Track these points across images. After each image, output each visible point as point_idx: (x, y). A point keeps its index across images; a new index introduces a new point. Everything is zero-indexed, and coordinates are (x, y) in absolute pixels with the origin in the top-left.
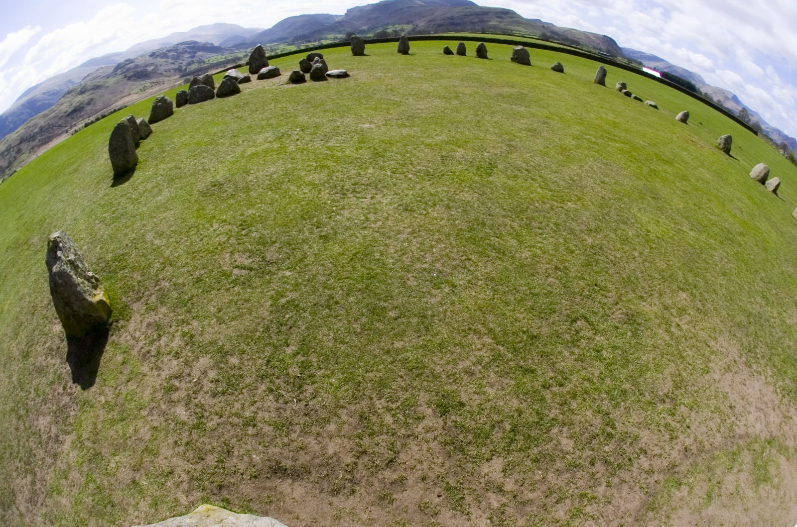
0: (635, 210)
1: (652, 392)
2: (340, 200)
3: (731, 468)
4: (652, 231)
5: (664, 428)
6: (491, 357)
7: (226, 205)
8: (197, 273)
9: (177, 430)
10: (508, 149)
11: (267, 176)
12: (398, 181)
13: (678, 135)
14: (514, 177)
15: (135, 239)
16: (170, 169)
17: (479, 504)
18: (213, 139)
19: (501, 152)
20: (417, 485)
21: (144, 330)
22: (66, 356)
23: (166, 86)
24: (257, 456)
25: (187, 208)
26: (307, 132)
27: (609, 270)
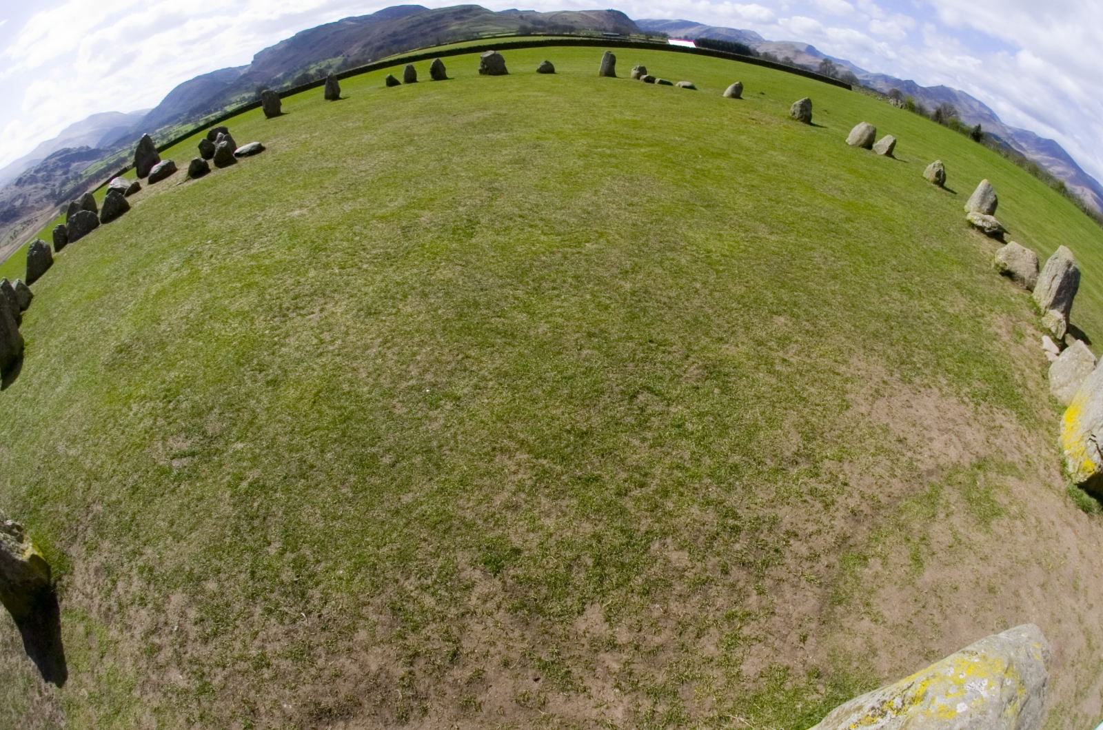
1: (775, 456)
2: (281, 326)
3: (934, 516)
4: (714, 250)
5: (809, 497)
7: (140, 374)
8: (130, 480)
9: (181, 704)
10: (491, 195)
11: (182, 318)
12: (350, 277)
13: (730, 116)
14: (504, 231)
15: (45, 456)
16: (63, 343)
17: (593, 673)
18: (107, 285)
19: (482, 201)
20: (502, 675)
21: (94, 581)
22: (23, 648)
23: (40, 223)
24: (288, 704)
25: (95, 393)
26: (222, 241)
27: (664, 317)
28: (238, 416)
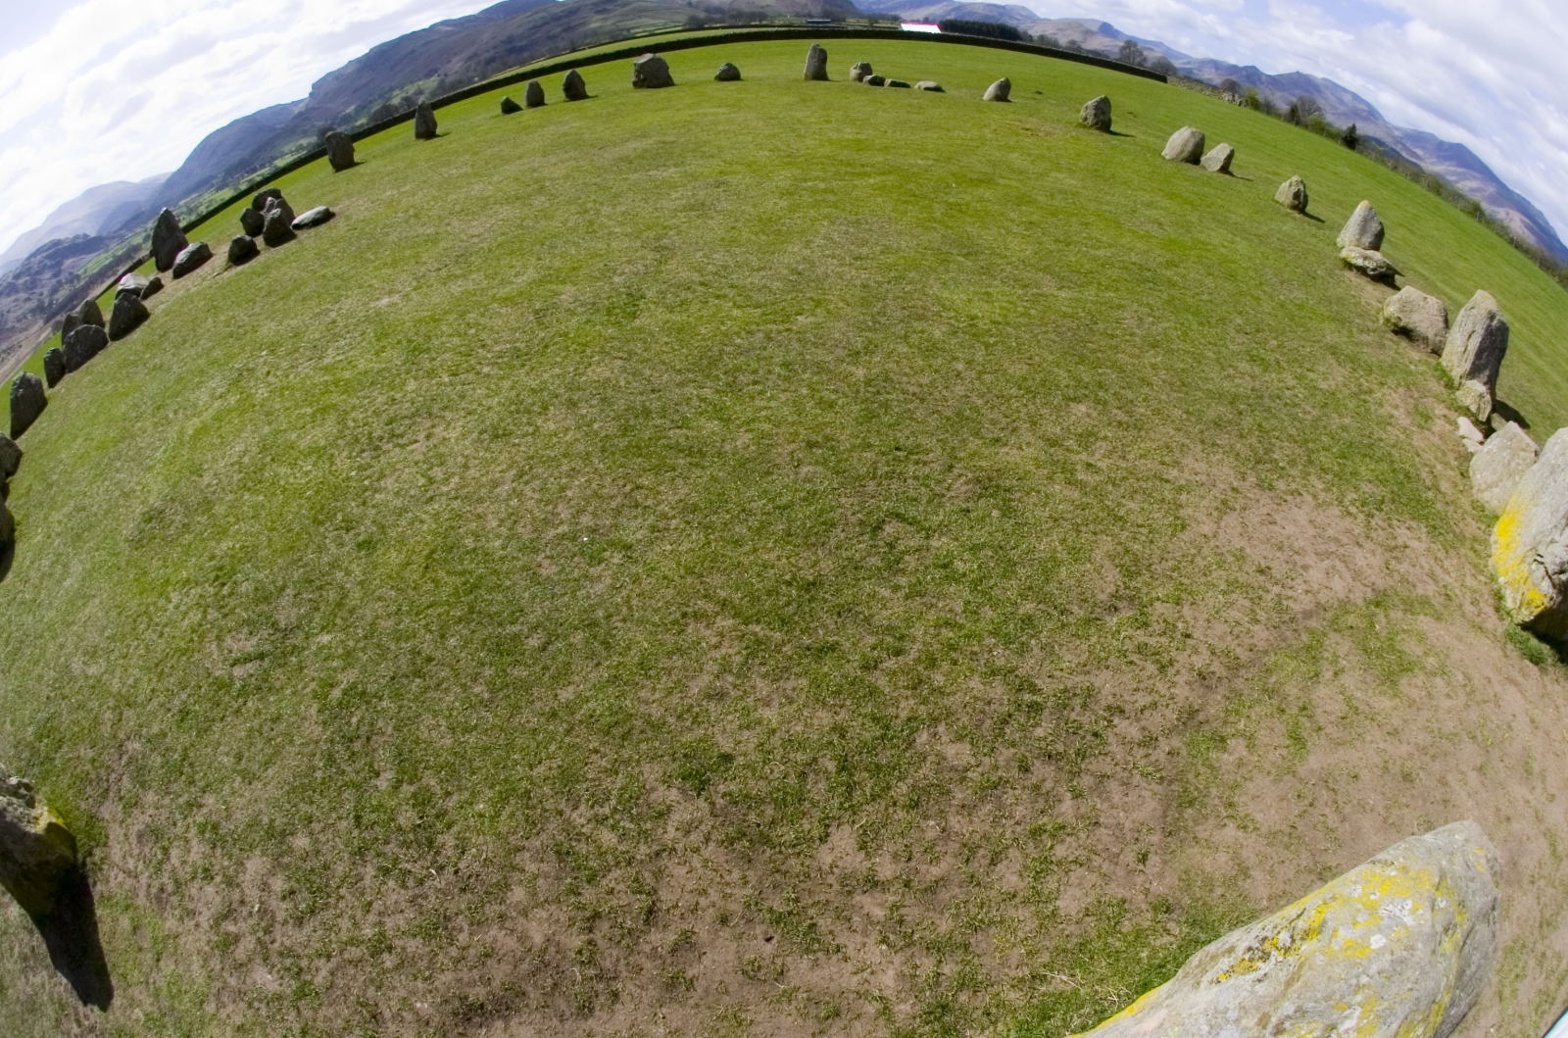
0: (935, 289)
1: (1085, 601)
2: (372, 463)
4: (980, 315)
5: (1137, 656)
6: (744, 652)
7: (179, 549)
8: (176, 702)
9: (274, 1016)
10: (658, 257)
11: (232, 465)
12: (466, 387)
13: (993, 127)
14: (681, 305)
15: (56, 680)
16: (69, 516)
17: (847, 925)
18: (124, 428)
19: (646, 266)
20: (719, 937)
21: (138, 851)
23: (26, 349)
24: (422, 1002)
25: (119, 582)
26: (281, 351)
27: (914, 413)
28: (321, 596)
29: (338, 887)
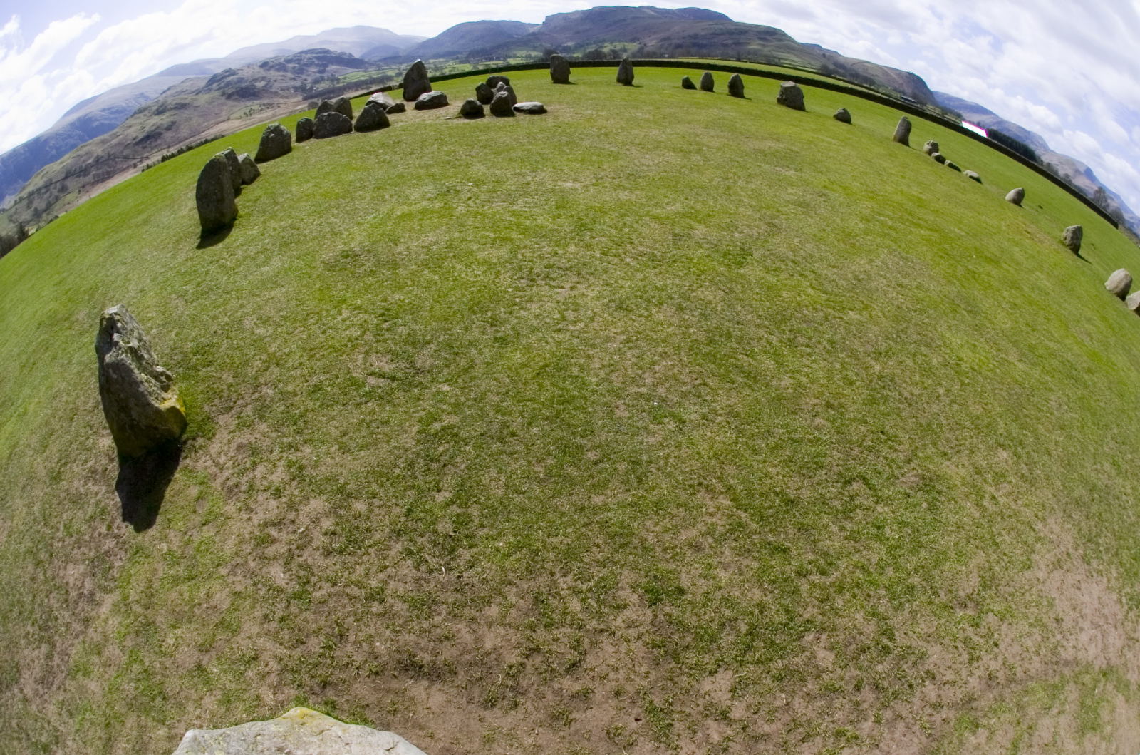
0: (943, 328)
1: (950, 591)
2: (526, 289)
3: (1049, 708)
4: (965, 359)
5: (962, 644)
6: (727, 527)
7: (362, 284)
10: (769, 230)
11: (423, 247)
12: (610, 266)
13: (1008, 223)
14: (775, 271)
15: (228, 324)
16: (284, 229)
17: (692, 736)
18: (349, 191)
19: (759, 233)
20: (608, 702)
21: (233, 454)
22: (115, 482)
23: (283, 111)
24: (382, 644)
25: (305, 286)
26: (484, 188)
27: (901, 412)
28: (454, 359)
29: (370, 546)
